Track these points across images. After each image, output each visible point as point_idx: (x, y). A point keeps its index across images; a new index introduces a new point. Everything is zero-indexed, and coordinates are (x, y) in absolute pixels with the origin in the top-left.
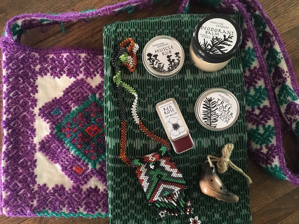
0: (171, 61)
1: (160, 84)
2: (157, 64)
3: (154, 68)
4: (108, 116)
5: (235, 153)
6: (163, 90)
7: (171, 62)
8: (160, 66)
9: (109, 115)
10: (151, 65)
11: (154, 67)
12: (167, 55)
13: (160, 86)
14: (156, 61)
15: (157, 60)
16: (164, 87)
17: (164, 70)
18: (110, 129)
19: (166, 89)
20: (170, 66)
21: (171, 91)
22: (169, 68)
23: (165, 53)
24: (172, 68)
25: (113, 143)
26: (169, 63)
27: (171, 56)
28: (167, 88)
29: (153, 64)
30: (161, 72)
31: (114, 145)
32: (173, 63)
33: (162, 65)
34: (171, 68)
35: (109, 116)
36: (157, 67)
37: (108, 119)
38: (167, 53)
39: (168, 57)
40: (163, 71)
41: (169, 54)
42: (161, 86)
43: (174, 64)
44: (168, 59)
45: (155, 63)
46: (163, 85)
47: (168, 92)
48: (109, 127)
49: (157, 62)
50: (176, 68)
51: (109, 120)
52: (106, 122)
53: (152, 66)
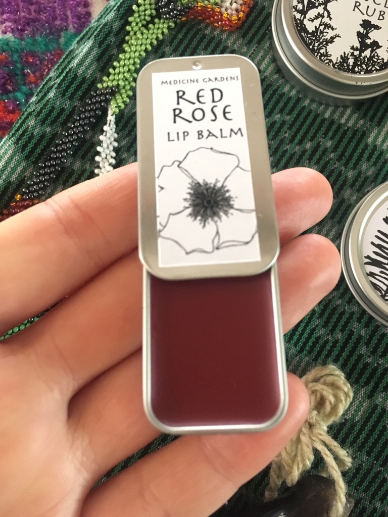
0: (368, 42)
1: (281, 105)
2: (317, 22)
3: (300, 28)
4: (58, 81)
5: (372, 475)
6: (278, 125)
7: (364, 46)
8: (322, 32)
9: (63, 81)
10: (298, 11)
11: (302, 22)
12: (366, 17)
13: (277, 110)
14: (320, 10)
15: (325, 9)
16: (287, 118)
17: (326, 55)
18: (31, 122)
19: (290, 128)
20: (352, 54)
21: (300, 143)
22: (344, 59)
23: (363, 8)
24: (355, 64)
25: (13, 170)
26: (357, 45)
27: (377, 27)
28: (294, 129)
29: (303, 12)
30: (313, 51)
31: (14, 178)
32: (367, 53)
33: (330, 34)
34: (351, 61)
35: (60, 85)
36: (310, 27)
37: (51, 88)
38: (370, 12)
39: (367, 25)
40: (322, 55)
41: (374, 20)
42: (281, 111)
43: (371, 58)
44: (362, 30)
45: (312, 13)
46: (290, 113)
47: (291, 141)
48: (35, 113)
49: (320, 16)
50: (367, 72)
51: (51, 95)
52: (41, 95)
53: (298, 16)
